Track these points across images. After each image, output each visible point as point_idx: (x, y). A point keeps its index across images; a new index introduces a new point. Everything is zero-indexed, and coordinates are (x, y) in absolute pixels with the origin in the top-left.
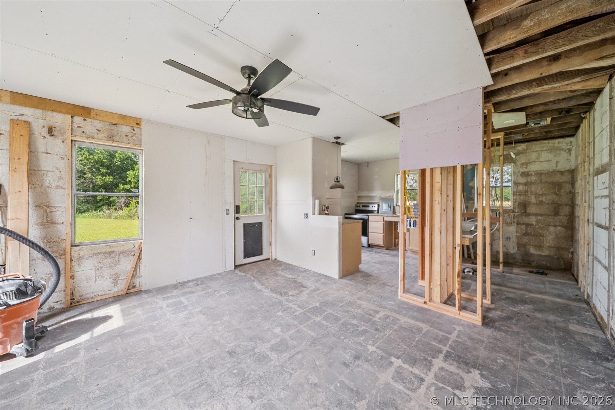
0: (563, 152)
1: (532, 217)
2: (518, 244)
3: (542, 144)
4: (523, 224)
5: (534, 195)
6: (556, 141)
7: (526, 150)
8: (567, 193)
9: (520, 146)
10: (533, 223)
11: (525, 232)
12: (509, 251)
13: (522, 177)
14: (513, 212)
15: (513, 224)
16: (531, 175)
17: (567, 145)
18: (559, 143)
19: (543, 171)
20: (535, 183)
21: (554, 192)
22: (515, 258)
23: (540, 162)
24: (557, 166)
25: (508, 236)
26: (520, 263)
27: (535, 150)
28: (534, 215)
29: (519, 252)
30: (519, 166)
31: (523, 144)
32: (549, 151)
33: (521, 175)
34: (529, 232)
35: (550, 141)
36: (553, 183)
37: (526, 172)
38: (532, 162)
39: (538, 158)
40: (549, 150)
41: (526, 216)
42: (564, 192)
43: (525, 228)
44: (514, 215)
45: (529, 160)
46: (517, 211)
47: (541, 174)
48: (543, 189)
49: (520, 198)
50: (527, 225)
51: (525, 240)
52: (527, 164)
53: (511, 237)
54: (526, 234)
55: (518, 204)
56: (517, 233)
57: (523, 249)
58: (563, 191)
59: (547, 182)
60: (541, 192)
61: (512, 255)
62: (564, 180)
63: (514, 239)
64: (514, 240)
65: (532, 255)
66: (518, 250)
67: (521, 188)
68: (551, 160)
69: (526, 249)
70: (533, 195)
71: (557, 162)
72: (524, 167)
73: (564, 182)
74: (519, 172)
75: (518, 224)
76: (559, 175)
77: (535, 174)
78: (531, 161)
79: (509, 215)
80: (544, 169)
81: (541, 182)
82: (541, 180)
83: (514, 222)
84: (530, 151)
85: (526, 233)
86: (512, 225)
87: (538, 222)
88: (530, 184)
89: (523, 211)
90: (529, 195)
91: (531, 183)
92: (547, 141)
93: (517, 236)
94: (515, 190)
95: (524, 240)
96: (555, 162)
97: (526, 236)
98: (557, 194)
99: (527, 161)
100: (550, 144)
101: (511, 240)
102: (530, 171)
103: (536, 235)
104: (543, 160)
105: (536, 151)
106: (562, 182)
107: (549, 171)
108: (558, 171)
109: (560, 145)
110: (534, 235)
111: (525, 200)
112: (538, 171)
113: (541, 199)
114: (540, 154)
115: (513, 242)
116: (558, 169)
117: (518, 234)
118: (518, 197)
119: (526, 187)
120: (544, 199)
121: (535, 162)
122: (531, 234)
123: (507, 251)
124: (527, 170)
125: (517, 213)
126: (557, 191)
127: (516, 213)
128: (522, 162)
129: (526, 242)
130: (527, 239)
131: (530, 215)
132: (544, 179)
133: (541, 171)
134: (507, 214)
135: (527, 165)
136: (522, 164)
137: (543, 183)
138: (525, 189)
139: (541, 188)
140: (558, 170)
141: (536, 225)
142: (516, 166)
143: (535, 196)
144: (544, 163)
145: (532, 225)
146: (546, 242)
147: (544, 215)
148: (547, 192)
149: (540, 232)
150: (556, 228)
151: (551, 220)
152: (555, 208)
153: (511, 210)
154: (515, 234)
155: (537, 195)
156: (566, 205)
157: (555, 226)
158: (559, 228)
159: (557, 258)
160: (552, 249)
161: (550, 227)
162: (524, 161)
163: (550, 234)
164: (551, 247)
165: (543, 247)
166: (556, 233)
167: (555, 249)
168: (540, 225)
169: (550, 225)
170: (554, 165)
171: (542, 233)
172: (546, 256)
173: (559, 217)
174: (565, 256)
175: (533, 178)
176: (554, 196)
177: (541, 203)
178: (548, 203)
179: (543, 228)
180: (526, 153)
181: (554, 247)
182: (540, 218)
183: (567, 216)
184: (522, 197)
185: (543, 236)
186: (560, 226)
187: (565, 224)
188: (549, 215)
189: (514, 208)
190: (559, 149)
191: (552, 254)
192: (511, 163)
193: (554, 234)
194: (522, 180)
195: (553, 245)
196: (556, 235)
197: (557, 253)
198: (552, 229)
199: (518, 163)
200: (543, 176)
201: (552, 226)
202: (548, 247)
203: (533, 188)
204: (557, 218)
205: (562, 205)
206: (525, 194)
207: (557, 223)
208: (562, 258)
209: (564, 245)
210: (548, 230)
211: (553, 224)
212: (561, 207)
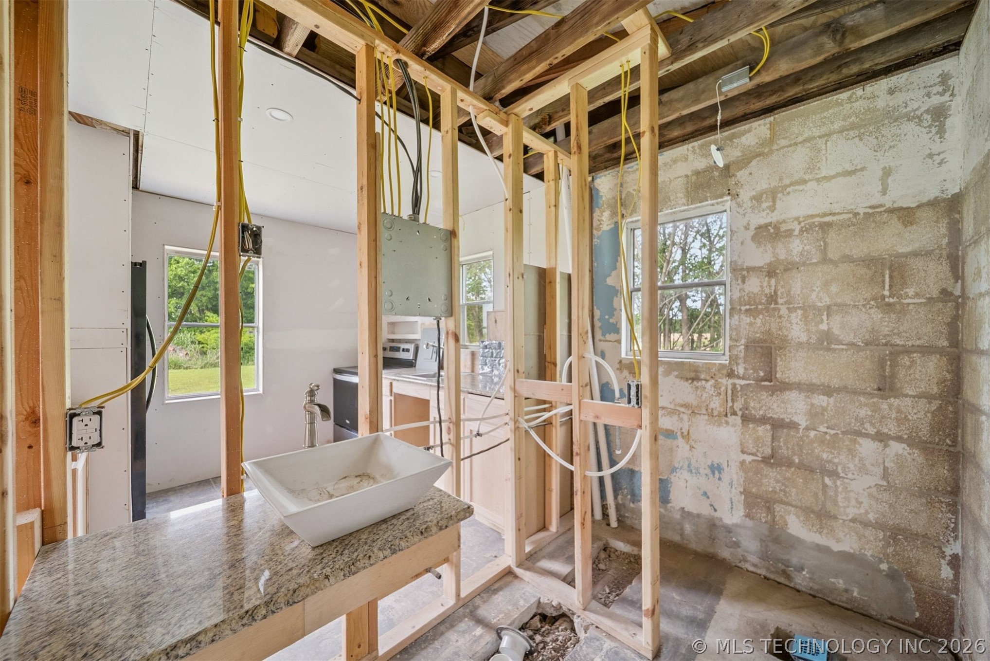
0: (909, 127)
1: (792, 395)
2: (746, 493)
3: (827, 108)
4: (764, 420)
5: (800, 312)
6: (883, 84)
7: (771, 141)
8: (930, 299)
9: (749, 131)
10: (796, 419)
11: (768, 451)
12: (716, 515)
13: (759, 244)
14: (731, 374)
15: (731, 419)
16: (789, 233)
17: (928, 95)
18: (891, 92)
19: (834, 214)
20: (804, 264)
21: (874, 299)
22: (737, 545)
23: (818, 180)
24: (884, 192)
25: (716, 461)
26: (755, 566)
27: (800, 139)
28: (799, 387)
29: (749, 523)
30: (748, 204)
31: (761, 122)
32: (852, 133)
33: (754, 238)
34: (784, 452)
35: (858, 91)
36: (870, 262)
37: (770, 224)
38: (791, 184)
39: (812, 167)
40: (853, 127)
41: (773, 391)
42: (917, 295)
43: (770, 434)
44: (734, 385)
45: (781, 179)
46: (741, 370)
47: (825, 227)
48: (834, 288)
49: (751, 324)
50: (778, 425)
51: (771, 481)
52: (773, 194)
53: (725, 466)
54: (772, 460)
55: (747, 347)
56: (743, 452)
57: (763, 516)
58: (911, 292)
59: (847, 259)
60: (827, 301)
61: (728, 530)
62: (916, 246)
63: (733, 473)
64: (735, 477)
65: (794, 543)
66: (748, 516)
67: (754, 285)
68: (863, 169)
69: (774, 517)
70: (796, 309)
71: (887, 173)
72: (765, 205)
73: (915, 254)
74: (747, 228)
75: (746, 419)
76: (895, 225)
77: (802, 231)
78: (787, 181)
79: (716, 386)
80: (837, 208)
81: (825, 260)
82: (824, 251)
83: (734, 413)
84: (783, 143)
85: (772, 456)
86: (727, 423)
87: (815, 414)
88: (787, 270)
89: (762, 374)
90: (784, 311)
91: (790, 267)
92: (844, 95)
93: (743, 463)
94: (737, 295)
95: (765, 481)
96: (880, 173)
97: (772, 466)
98: (889, 305)
99: (774, 184)
100: (856, 105)
101: (726, 477)
102: (784, 221)
103: (807, 468)
104: (832, 173)
105: (806, 140)
106: (906, 255)
107: (856, 214)
108: (891, 211)
109: (899, 99)
110: (801, 466)
111: (768, 332)
112: (812, 216)
113: (824, 327)
114: (819, 151)
115: (731, 484)
116: (888, 201)
117: (749, 458)
118: (747, 320)
119: (773, 281)
120: (834, 324)
121: (804, 182)
122: (790, 464)
123: (713, 513)
124: (774, 218)
125: (743, 378)
126: (887, 293)
127: (739, 377)
128: (759, 189)
129: (774, 492)
130: (778, 481)
131: (785, 387)
132: (837, 245)
133: (825, 215)
134: (712, 382)
135: (774, 201)
136: (757, 198)
137: (831, 261)
138: (767, 291)
139: (827, 284)
140: (889, 205)
141: (807, 429)
142: (739, 205)
143: (805, 317)
144: (833, 181)
145: (793, 425)
146: (847, 499)
147: (838, 390)
148: (847, 298)
149: (825, 456)
150: (886, 446)
151: (863, 412)
152: (882, 364)
153: (723, 366)
154: (737, 457)
155: (810, 312)
156: (927, 350)
157: (881, 438)
158: (897, 448)
159: (892, 575)
160: (869, 533)
161: (861, 440)
162: (764, 185)
163: (863, 469)
164: (866, 524)
165: (835, 518)
166: (885, 469)
167: (881, 535)
168: (822, 429)
169: (859, 434)
170: (877, 186)
171: (829, 462)
172: (845, 556)
173: (895, 402)
174: (923, 571)
175: (796, 247)
176: (876, 315)
177: (826, 341)
178: (852, 344)
179: (832, 444)
180: (771, 152)
181: (879, 526)
182: (821, 400)
183: (930, 398)
184: (758, 321)
185: (833, 474)
186: (899, 439)
187: (924, 432)
188: (855, 392)
189: (733, 359)
190: (893, 116)
191: (869, 553)
192: (721, 196)
193: (880, 471)
194: (759, 256)
195: (871, 517)
196: (886, 475)
197: (890, 550)
198: (867, 447)
199: (745, 195)
200: (832, 236)
201: (867, 436)
202: (853, 520)
203: (797, 284)
204: (890, 406)
205: (907, 351)
206: (767, 309)
207: (890, 428)
208: (911, 576)
209: (918, 524)
210: (852, 452)
211: (872, 431)
212: (905, 360)
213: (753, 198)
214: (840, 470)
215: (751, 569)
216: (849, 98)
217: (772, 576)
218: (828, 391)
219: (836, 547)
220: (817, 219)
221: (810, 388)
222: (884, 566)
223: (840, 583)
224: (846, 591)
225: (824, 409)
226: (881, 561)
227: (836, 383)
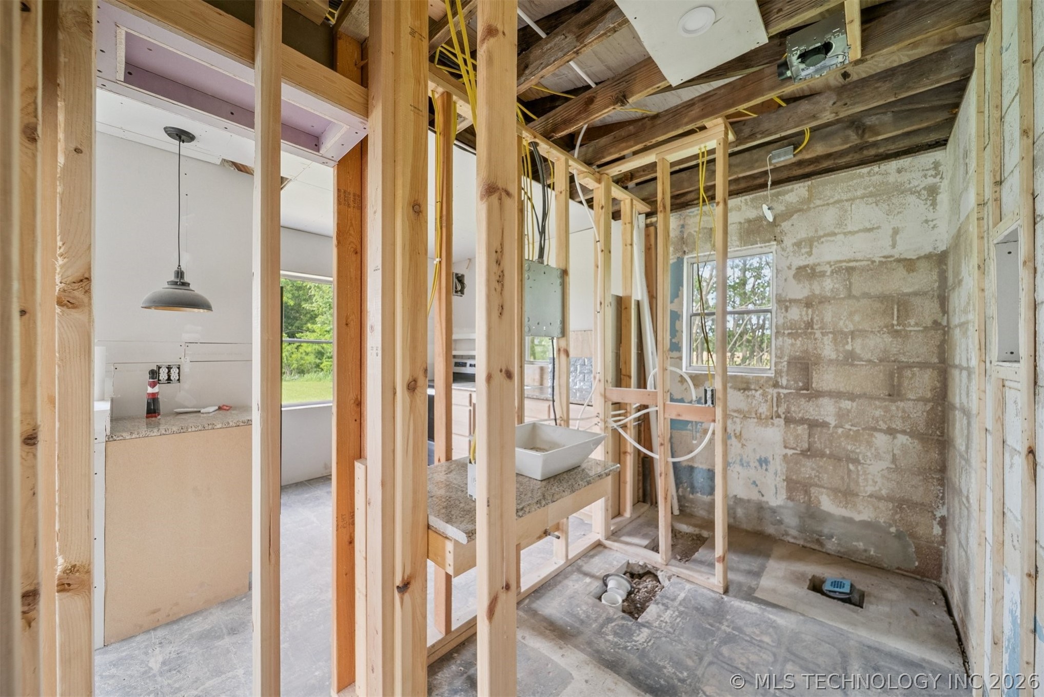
0: (912, 199)
1: (825, 401)
2: (788, 480)
3: (852, 179)
4: (802, 421)
5: (831, 336)
6: (894, 165)
7: (809, 200)
8: (926, 328)
9: (792, 190)
10: (827, 419)
11: (806, 446)
12: (764, 499)
13: (799, 281)
14: (776, 385)
15: (776, 421)
16: (823, 274)
17: (925, 176)
18: (899, 171)
19: (857, 261)
20: (834, 298)
21: (886, 327)
22: (780, 522)
23: (845, 234)
24: (894, 246)
25: (763, 456)
26: (795, 538)
27: (832, 201)
28: (830, 394)
29: (790, 504)
30: (790, 249)
31: (801, 184)
32: (870, 200)
33: (795, 276)
34: (818, 445)
35: (875, 168)
36: (883, 298)
37: (808, 266)
38: (825, 235)
39: (840, 223)
40: (871, 195)
41: (810, 398)
42: (917, 324)
43: (807, 432)
44: (779, 394)
45: (816, 231)
46: (784, 382)
47: (850, 270)
48: (857, 318)
49: (792, 345)
50: (814, 425)
51: (808, 469)
52: (810, 242)
53: (770, 459)
54: (809, 453)
55: (789, 363)
56: (786, 447)
57: (801, 497)
58: (912, 322)
59: (866, 295)
60: (851, 327)
61: (773, 511)
62: (916, 288)
63: (778, 466)
64: (779, 468)
65: (825, 517)
66: (789, 498)
67: (795, 313)
68: (878, 228)
69: (810, 497)
70: (827, 333)
71: (896, 232)
72: (803, 251)
73: (916, 294)
74: (789, 268)
75: (788, 421)
76: (901, 272)
77: (832, 272)
78: (821, 233)
79: (764, 395)
80: (859, 256)
81: (850, 296)
82: (849, 289)
83: (779, 416)
84: (818, 202)
85: (809, 450)
86: (773, 424)
87: (842, 415)
88: (821, 302)
89: (801, 384)
90: (818, 334)
91: (824, 300)
92: (864, 170)
93: (785, 456)
94: (781, 321)
95: (803, 469)
96: (890, 232)
97: (808, 457)
98: (897, 331)
99: (811, 234)
100: (874, 178)
101: (771, 468)
102: (819, 264)
103: (836, 458)
104: (856, 229)
105: (835, 202)
106: (909, 295)
107: (873, 262)
108: (899, 261)
109: (905, 177)
110: (832, 456)
111: (806, 351)
112: (841, 262)
113: (849, 347)
114: (846, 211)
115: (776, 474)
116: (896, 253)
117: (790, 452)
118: (789, 341)
119: (810, 311)
120: (857, 346)
121: (834, 234)
122: (822, 455)
123: (761, 498)
124: (811, 261)
125: (786, 388)
126: (895, 322)
127: (782, 387)
128: (799, 237)
129: (810, 478)
130: (813, 469)
131: (819, 394)
132: (860, 285)
133: (850, 261)
134: (760, 392)
135: (811, 248)
136: (798, 244)
137: (854, 297)
138: (805, 319)
139: (851, 314)
140: (897, 256)
141: (836, 427)
142: (783, 250)
143: (835, 340)
144: (856, 235)
145: (825, 425)
146: (866, 480)
147: (860, 396)
148: (866, 326)
149: (849, 447)
150: (894, 438)
151: (878, 413)
152: (891, 376)
153: (769, 378)
154: (780, 451)
155: (839, 336)
156: (923, 365)
157: (891, 432)
158: (902, 439)
159: (899, 536)
160: (882, 505)
161: (876, 434)
162: (803, 235)
163: (877, 457)
164: (880, 498)
165: (857, 495)
166: (894, 455)
167: (891, 506)
168: (847, 426)
169: (875, 429)
170: (888, 242)
171: (853, 452)
172: (866, 524)
173: (901, 404)
174: (921, 531)
175: (829, 285)
176: (888, 339)
177: (850, 359)
178: (870, 361)
179: (855, 438)
180: (809, 209)
181: (889, 499)
182: (846, 404)
183: (925, 400)
184: (798, 343)
185: (856, 461)
186: (904, 432)
187: (922, 428)
188: (872, 398)
189: (778, 373)
190: (900, 190)
191: (882, 521)
192: (769, 241)
193: (889, 457)
194: (799, 291)
195: (884, 492)
196: (894, 460)
197: (897, 517)
198: (881, 440)
199: (788, 241)
200: (855, 278)
201: (881, 431)
202: (871, 496)
203: (828, 313)
204: (898, 408)
205: (910, 366)
206: (805, 333)
207: (898, 424)
208: (912, 535)
209: (917, 495)
210: (869, 444)
211: (884, 427)
212: (908, 373)
213: (795, 244)
214: (860, 457)
215: (792, 540)
216: (869, 173)
217: (808, 545)
218: (852, 397)
219: (858, 518)
220: (844, 264)
221: (837, 395)
222: (893, 530)
223: (861, 545)
224: (865, 551)
225: (849, 411)
226: (891, 526)
227: (857, 391)
